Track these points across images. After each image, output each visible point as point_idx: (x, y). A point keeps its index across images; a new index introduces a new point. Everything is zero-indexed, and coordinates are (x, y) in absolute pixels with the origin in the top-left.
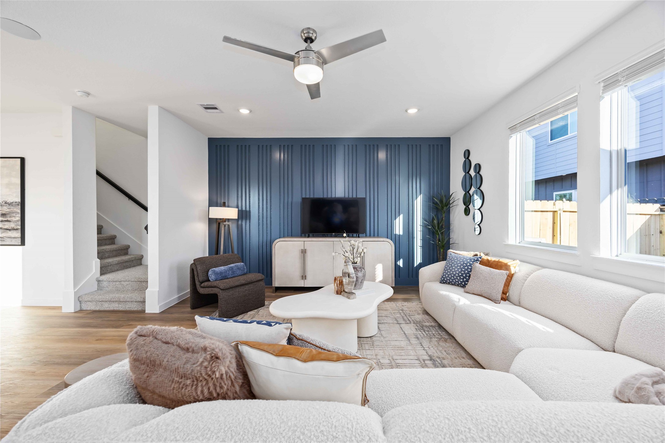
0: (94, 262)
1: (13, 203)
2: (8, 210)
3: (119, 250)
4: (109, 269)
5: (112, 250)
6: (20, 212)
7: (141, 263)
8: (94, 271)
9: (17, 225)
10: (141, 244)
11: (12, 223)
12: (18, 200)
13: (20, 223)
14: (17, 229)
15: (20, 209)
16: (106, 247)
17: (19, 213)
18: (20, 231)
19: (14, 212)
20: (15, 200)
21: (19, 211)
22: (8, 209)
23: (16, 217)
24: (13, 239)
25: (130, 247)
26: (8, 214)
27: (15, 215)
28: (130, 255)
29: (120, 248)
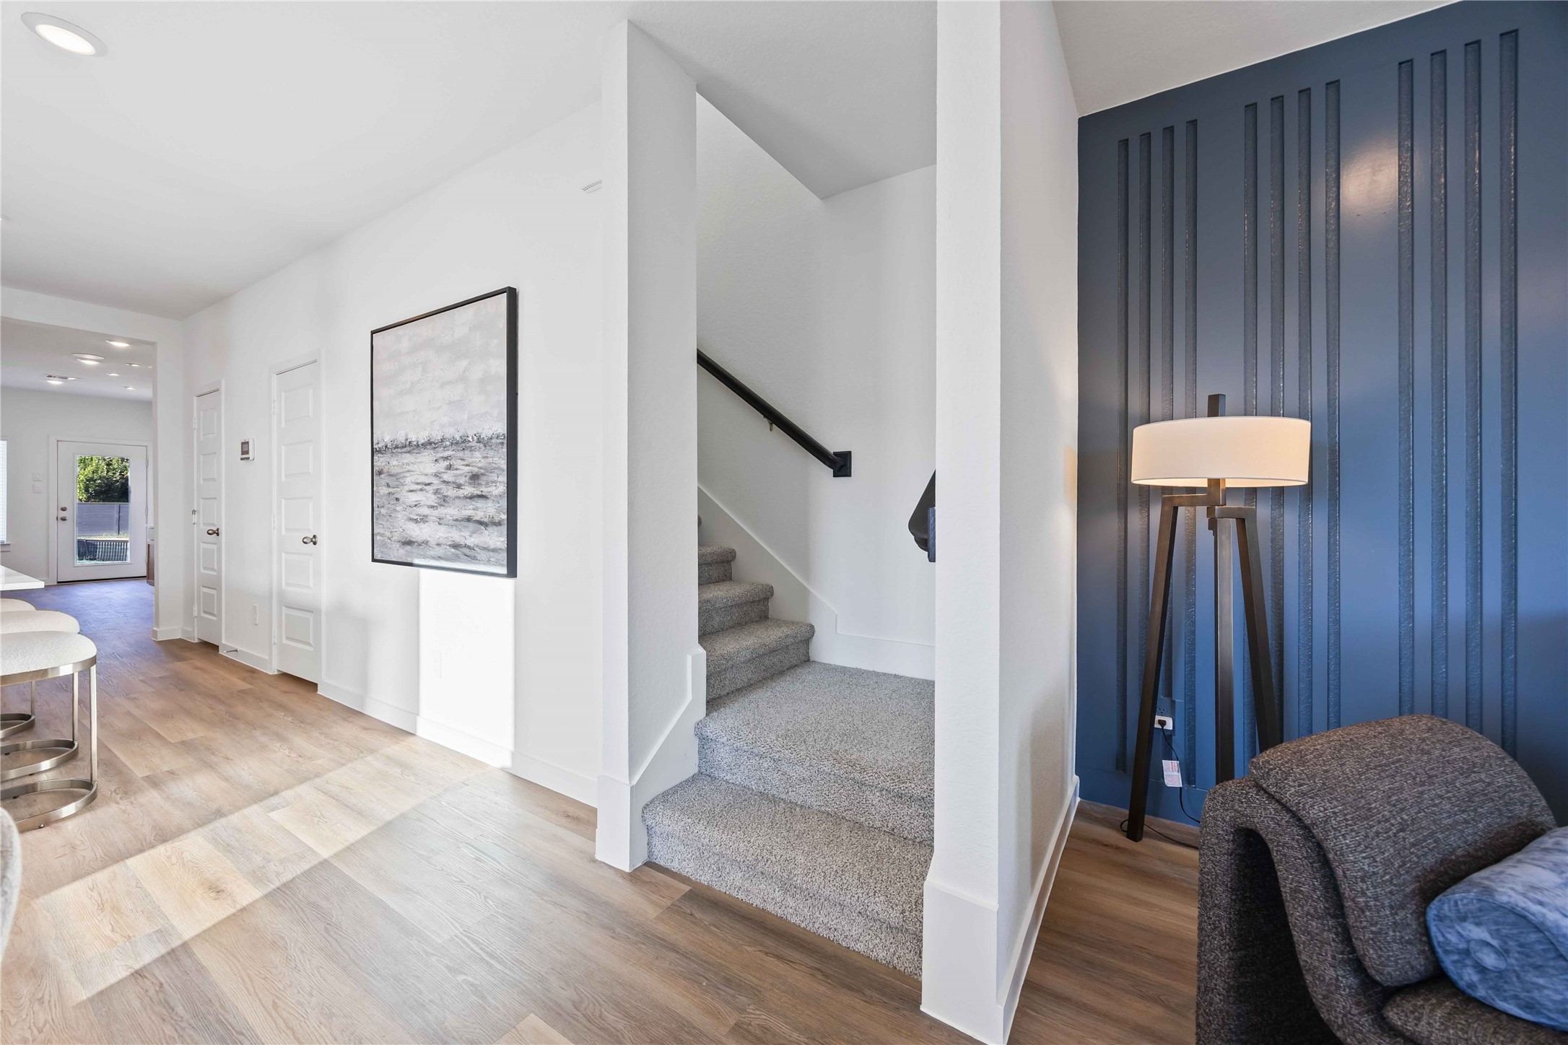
0: (689, 658)
1: (493, 441)
2: (483, 463)
3: (746, 603)
4: (727, 682)
5: (729, 603)
6: (505, 467)
7: (808, 653)
8: (689, 697)
9: (498, 511)
10: (805, 585)
11: (490, 503)
12: (501, 428)
13: (504, 503)
14: (499, 524)
15: (506, 458)
16: (716, 594)
17: (503, 471)
18: (504, 529)
19: (495, 468)
20: (496, 429)
21: (503, 464)
22: (483, 458)
23: (498, 484)
24: (491, 554)
25: (774, 595)
26: (483, 474)
27: (496, 479)
28: (779, 622)
29: (751, 596)
